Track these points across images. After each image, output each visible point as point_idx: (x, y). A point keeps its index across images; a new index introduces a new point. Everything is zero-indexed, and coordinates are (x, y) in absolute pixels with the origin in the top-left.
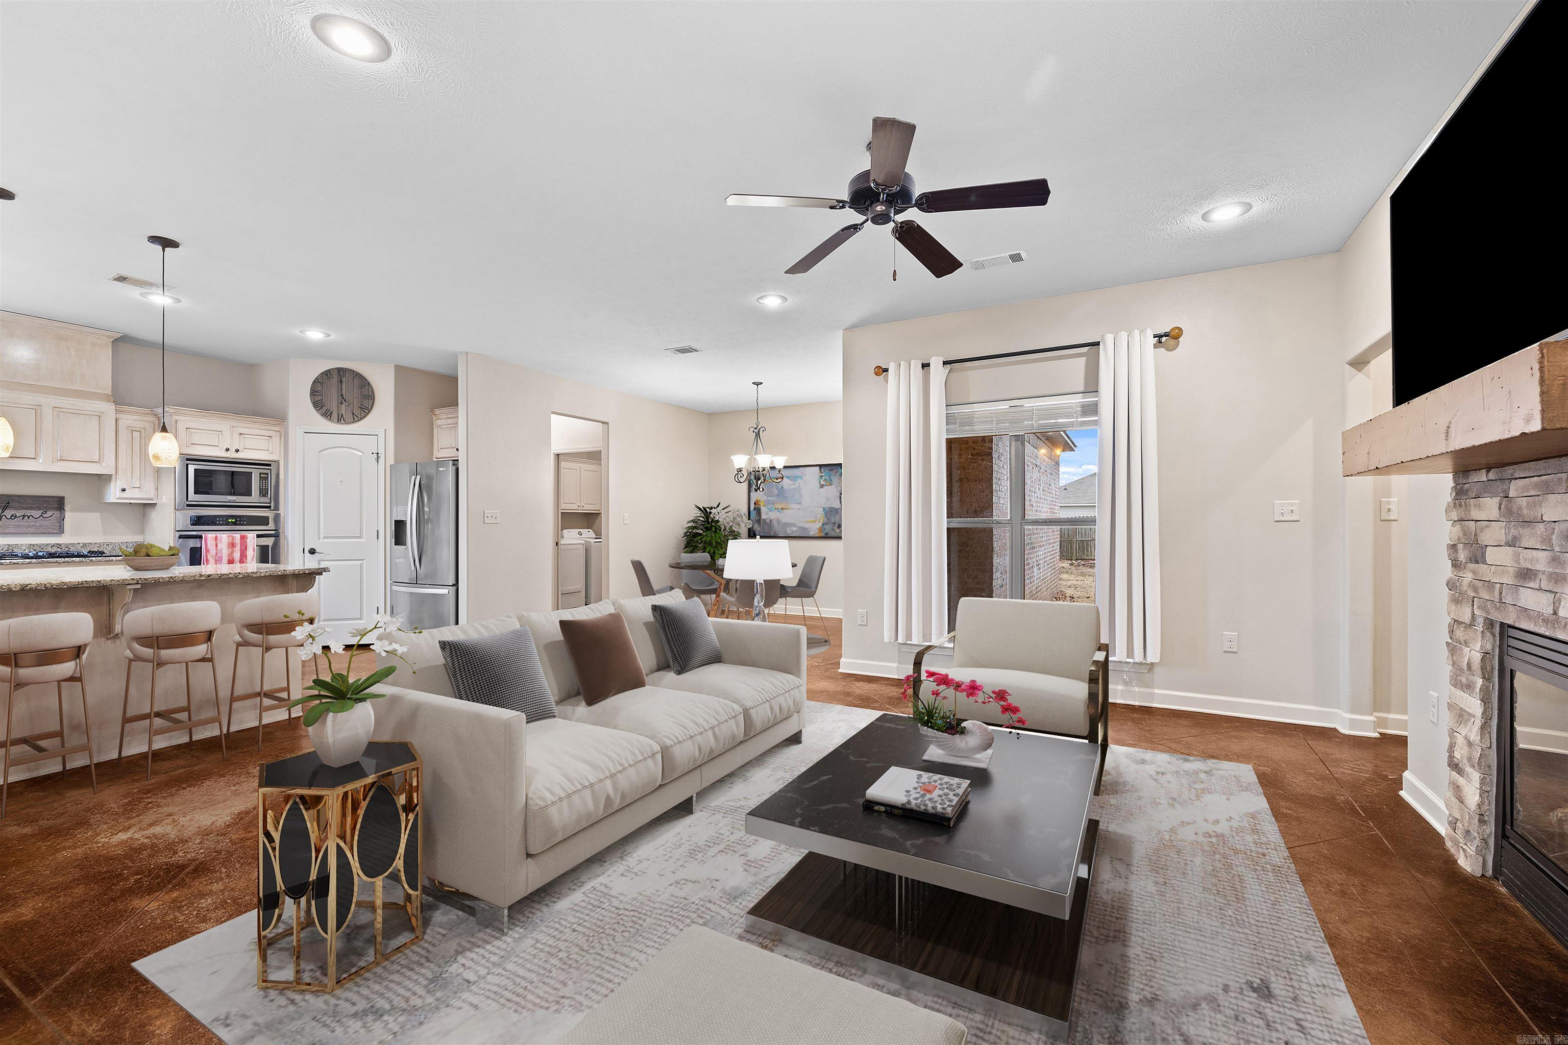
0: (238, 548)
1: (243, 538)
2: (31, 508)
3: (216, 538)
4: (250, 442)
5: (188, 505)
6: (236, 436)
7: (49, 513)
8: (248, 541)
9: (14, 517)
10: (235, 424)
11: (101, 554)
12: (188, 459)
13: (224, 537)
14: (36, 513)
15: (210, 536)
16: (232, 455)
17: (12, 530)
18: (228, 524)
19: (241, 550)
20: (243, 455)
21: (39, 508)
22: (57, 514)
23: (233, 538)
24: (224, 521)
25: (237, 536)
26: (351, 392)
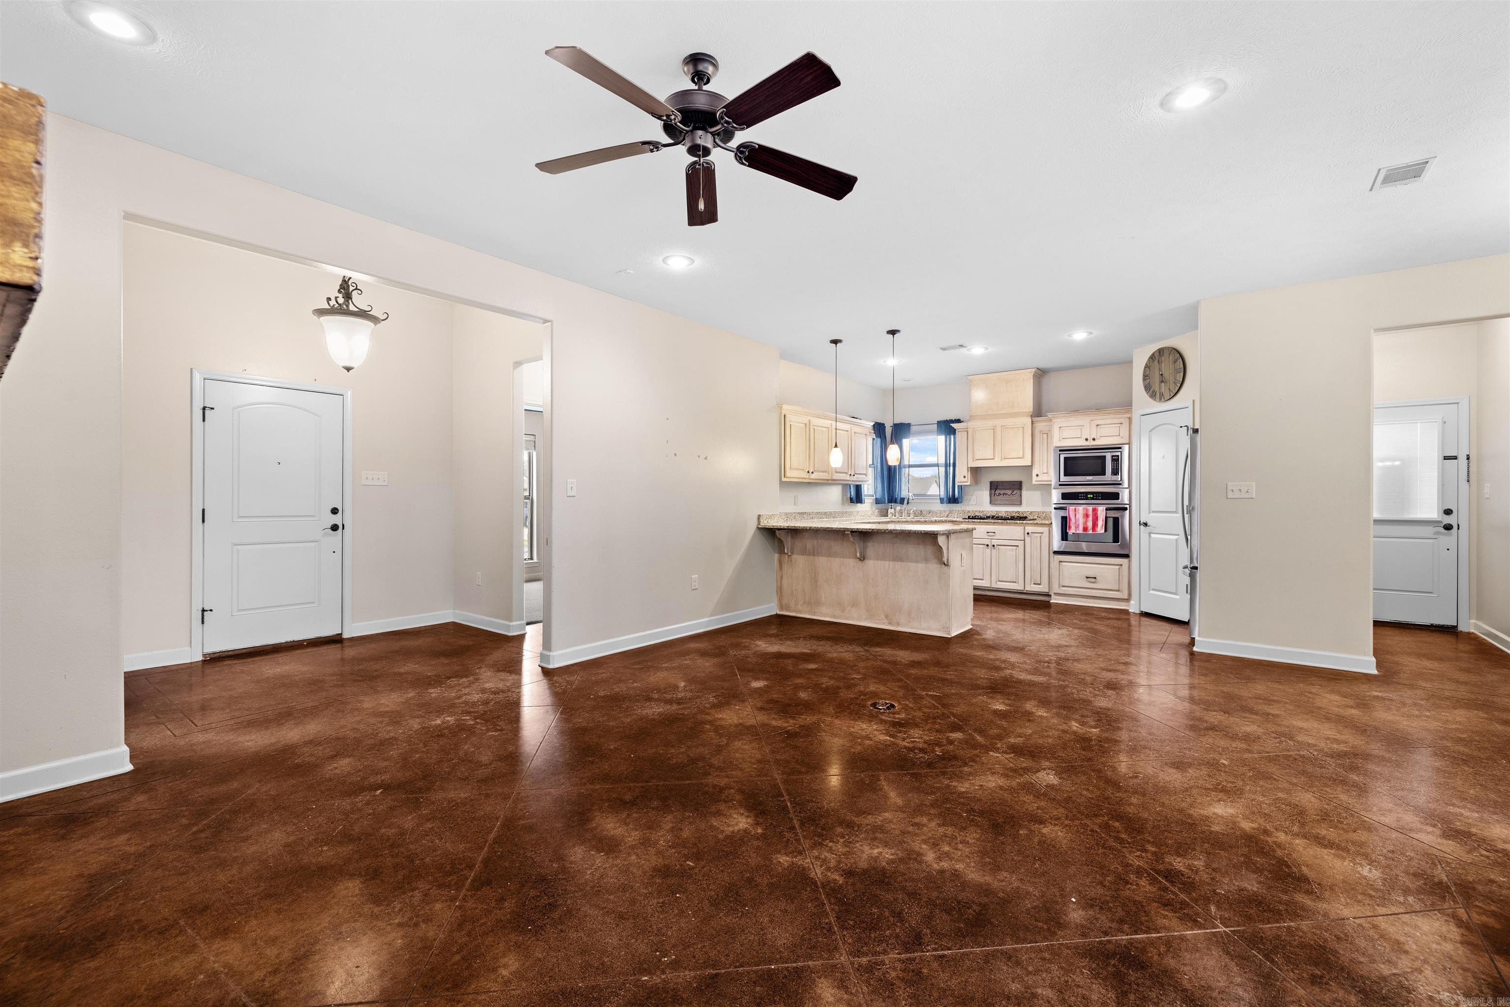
0: (1090, 519)
1: (1095, 510)
2: (1007, 489)
3: (1075, 509)
4: (1103, 431)
5: (1060, 485)
6: (1094, 427)
7: (1015, 492)
8: (1099, 513)
9: (1000, 494)
10: (1092, 418)
11: (1025, 518)
12: (1060, 451)
13: (1081, 509)
14: (1009, 492)
15: (1072, 508)
16: (1091, 443)
17: (999, 503)
18: (1087, 499)
19: (1093, 520)
20: (1100, 442)
21: (1010, 489)
22: (1019, 491)
23: (1087, 510)
24: (1084, 496)
25: (1090, 508)
26: (1168, 367)
